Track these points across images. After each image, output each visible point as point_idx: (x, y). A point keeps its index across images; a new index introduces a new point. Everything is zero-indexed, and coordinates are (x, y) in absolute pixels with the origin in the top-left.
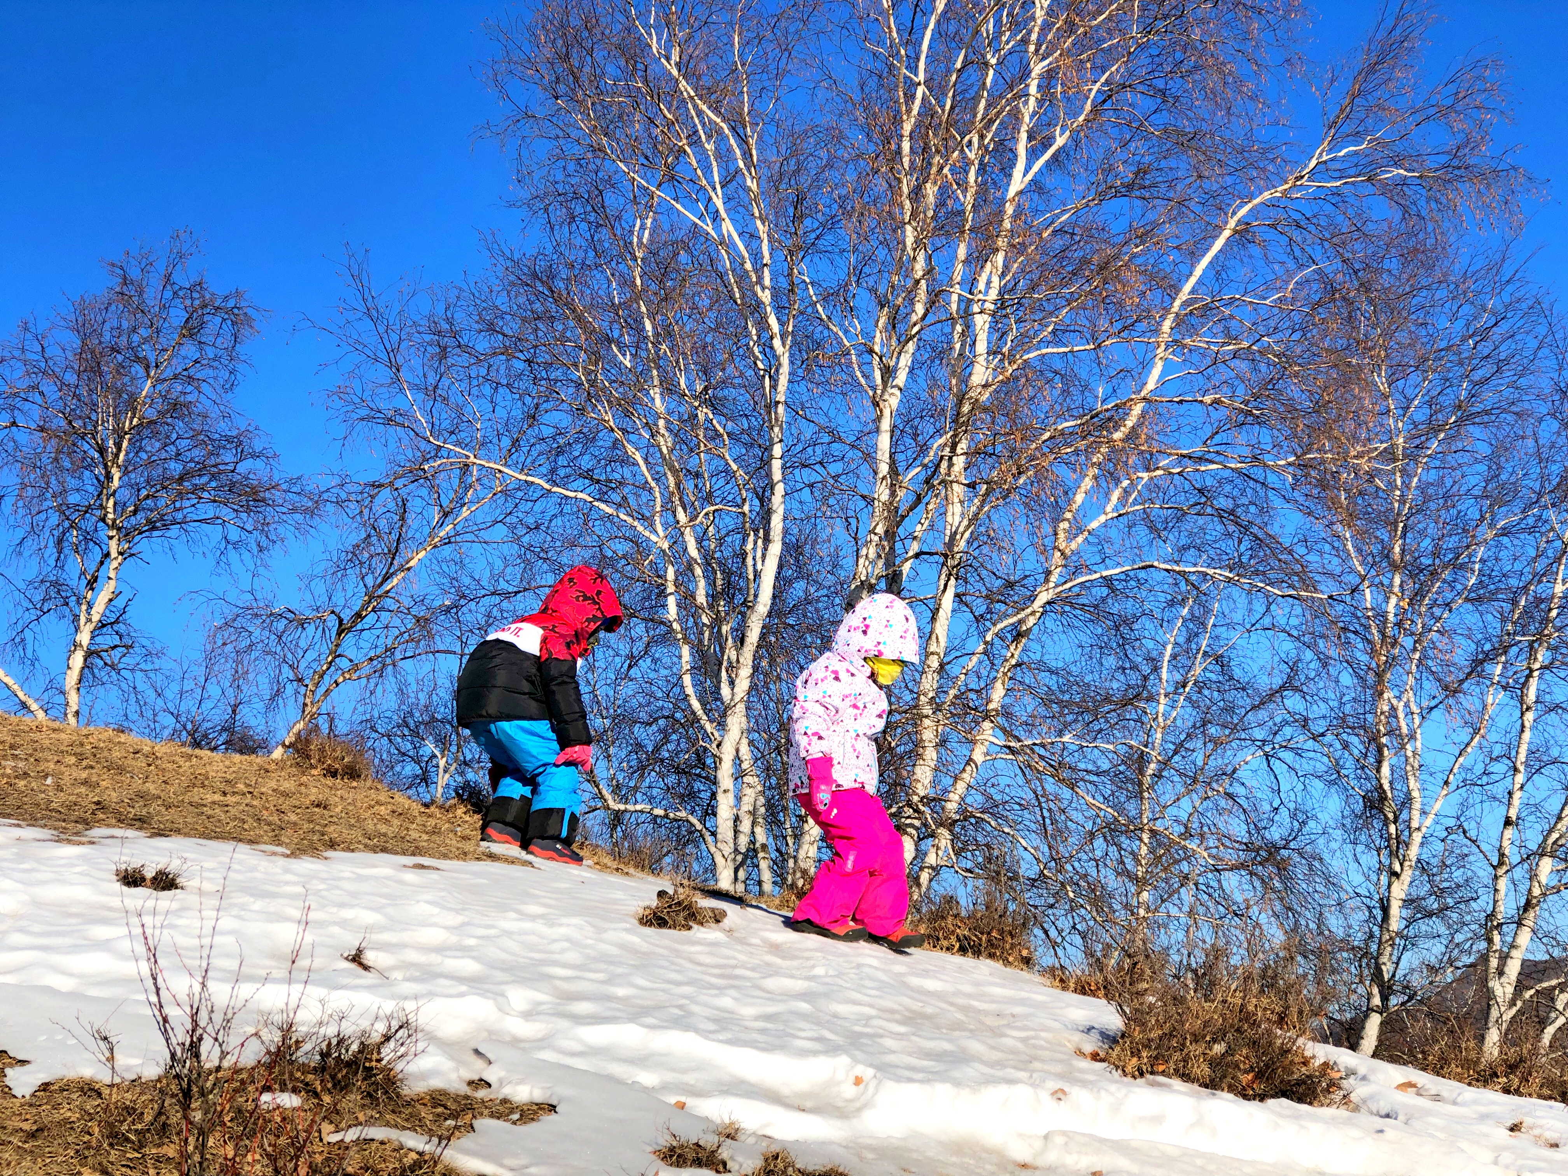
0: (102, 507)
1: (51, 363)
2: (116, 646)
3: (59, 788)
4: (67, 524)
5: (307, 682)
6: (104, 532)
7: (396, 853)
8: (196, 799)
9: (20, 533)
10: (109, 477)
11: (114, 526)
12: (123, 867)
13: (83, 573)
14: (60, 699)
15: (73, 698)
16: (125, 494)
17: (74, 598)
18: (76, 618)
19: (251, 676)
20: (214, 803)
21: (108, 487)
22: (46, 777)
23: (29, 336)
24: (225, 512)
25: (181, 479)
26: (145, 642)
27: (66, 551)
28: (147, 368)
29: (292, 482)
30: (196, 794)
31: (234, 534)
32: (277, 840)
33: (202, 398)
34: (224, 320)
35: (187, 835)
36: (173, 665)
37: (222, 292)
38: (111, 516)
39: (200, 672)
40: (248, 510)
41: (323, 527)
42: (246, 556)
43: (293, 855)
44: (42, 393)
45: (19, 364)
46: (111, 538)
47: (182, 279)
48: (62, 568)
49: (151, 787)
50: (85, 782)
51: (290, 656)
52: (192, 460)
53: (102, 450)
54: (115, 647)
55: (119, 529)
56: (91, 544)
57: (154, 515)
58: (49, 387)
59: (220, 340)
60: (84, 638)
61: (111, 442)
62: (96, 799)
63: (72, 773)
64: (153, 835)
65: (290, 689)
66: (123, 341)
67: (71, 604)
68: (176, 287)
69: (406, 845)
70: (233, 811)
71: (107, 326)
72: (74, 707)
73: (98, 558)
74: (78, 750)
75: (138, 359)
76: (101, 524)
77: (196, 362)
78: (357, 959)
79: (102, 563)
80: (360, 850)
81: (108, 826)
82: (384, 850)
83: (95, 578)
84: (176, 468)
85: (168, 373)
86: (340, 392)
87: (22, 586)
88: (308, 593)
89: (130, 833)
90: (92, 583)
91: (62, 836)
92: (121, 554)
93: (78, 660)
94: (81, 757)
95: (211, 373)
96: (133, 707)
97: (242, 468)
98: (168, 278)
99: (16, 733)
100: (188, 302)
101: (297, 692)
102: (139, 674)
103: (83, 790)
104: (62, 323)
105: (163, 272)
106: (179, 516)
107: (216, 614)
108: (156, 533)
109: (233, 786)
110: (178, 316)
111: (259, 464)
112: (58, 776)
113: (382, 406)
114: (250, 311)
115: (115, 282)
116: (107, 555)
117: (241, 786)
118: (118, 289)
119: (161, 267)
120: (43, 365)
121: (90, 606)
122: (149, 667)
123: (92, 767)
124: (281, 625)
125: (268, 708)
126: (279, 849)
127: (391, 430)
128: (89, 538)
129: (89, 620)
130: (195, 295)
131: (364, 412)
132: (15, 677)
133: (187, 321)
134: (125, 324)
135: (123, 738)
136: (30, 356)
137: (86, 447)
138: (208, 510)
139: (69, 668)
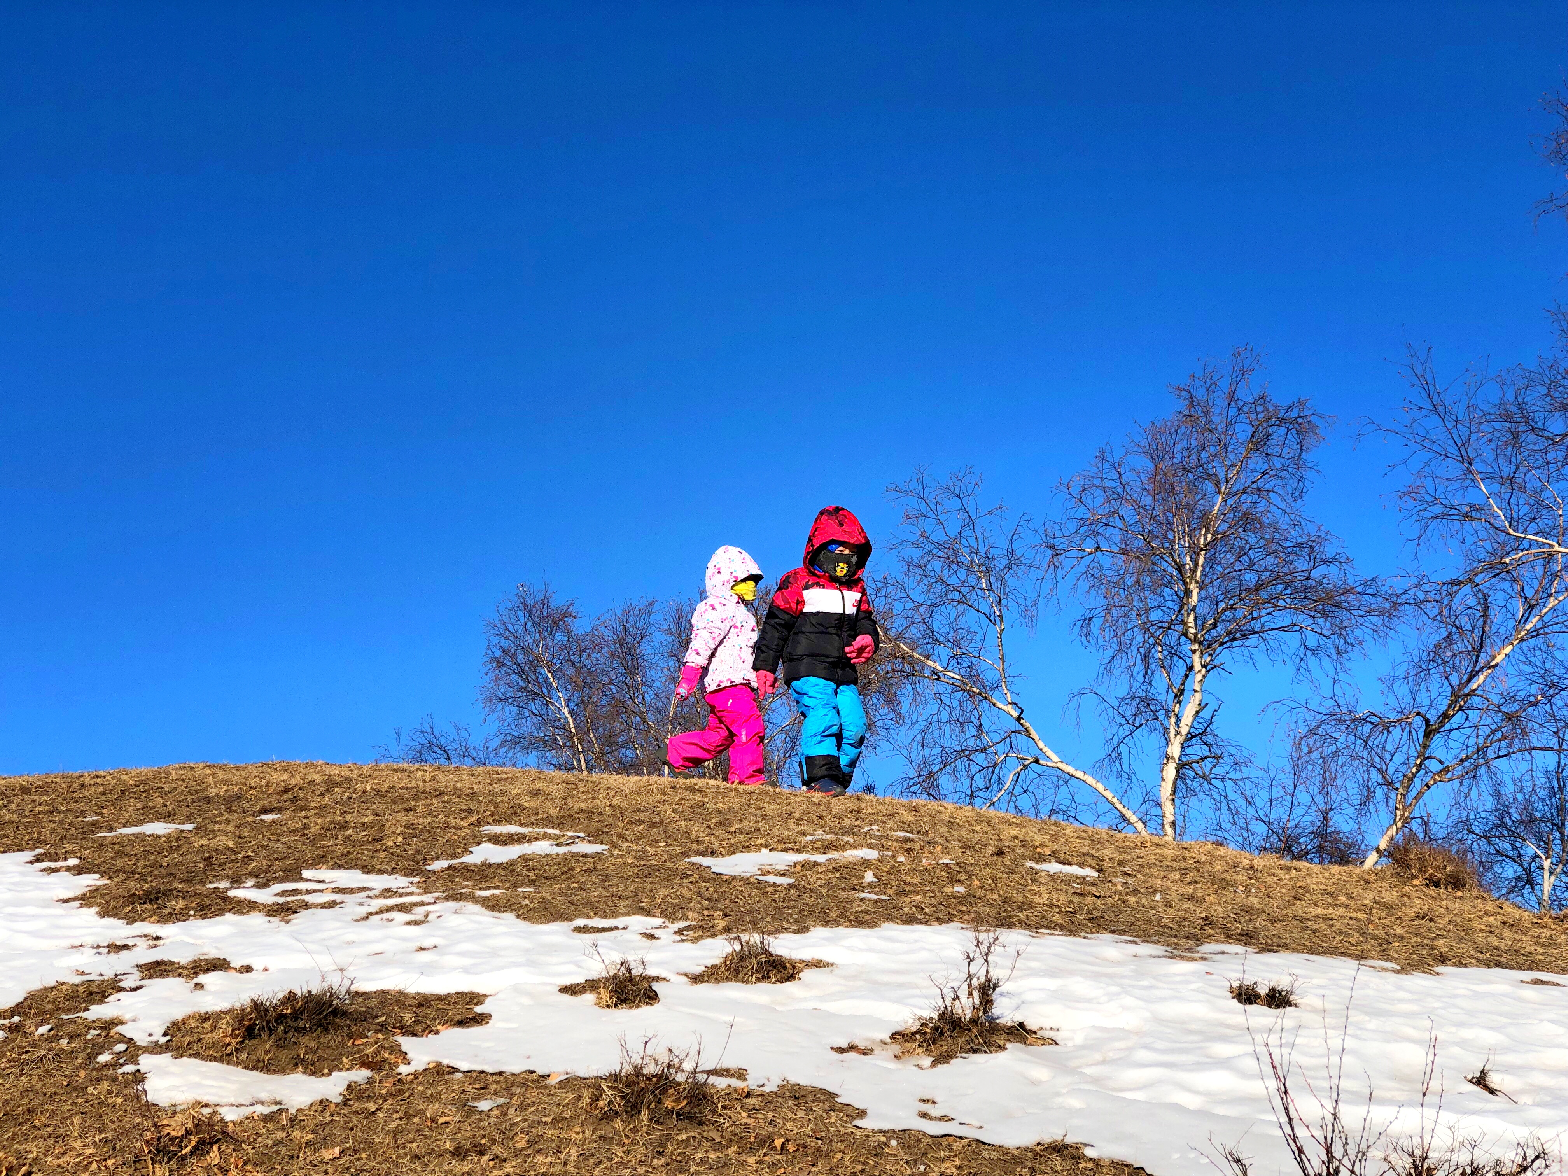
0: (1183, 623)
1: (1128, 488)
2: (1206, 758)
3: (1168, 904)
4: (1152, 640)
5: (1397, 785)
6: (1187, 647)
7: (1511, 968)
8: (1300, 913)
9: (1110, 653)
10: (1188, 593)
11: (1195, 640)
12: (1236, 984)
13: (1170, 686)
14: (1156, 811)
15: (1169, 809)
16: (1205, 609)
17: (1163, 712)
18: (1166, 730)
19: (1339, 782)
20: (1318, 916)
21: (1188, 604)
22: (1155, 892)
23: (1106, 465)
24: (1302, 619)
25: (1257, 589)
26: (1233, 751)
27: (1153, 667)
28: (1218, 484)
29: (1366, 584)
30: (1299, 909)
31: (1312, 640)
32: (1384, 955)
33: (1273, 509)
34: (1289, 430)
35: (1294, 950)
36: (1261, 773)
37: (1285, 403)
38: (1192, 631)
39: (1288, 780)
40: (1325, 616)
41: (1402, 628)
42: (1326, 661)
43: (1403, 971)
44: (1121, 517)
45: (1099, 491)
46: (1194, 652)
47: (1245, 394)
48: (1150, 684)
49: (1254, 901)
50: (1191, 898)
51: (1377, 759)
52: (1266, 569)
53: (1180, 568)
54: (1204, 759)
55: (1200, 643)
56: (1175, 658)
57: (1232, 627)
58: (1126, 511)
59: (1286, 451)
60: (1175, 750)
61: (1188, 559)
62: (1203, 915)
63: (1179, 889)
64: (1262, 951)
65: (1380, 793)
66: (1193, 462)
67: (1161, 718)
68: (1241, 403)
69: (1521, 960)
70: (1338, 925)
71: (1178, 447)
72: (1169, 818)
73: (1183, 670)
74: (1183, 865)
75: (1209, 476)
76: (1183, 639)
77: (1264, 473)
78: (1481, 1081)
79: (1187, 676)
80: (1473, 965)
81: (1218, 941)
82: (1498, 965)
83: (1182, 692)
84: (1250, 578)
85: (1239, 486)
86: (1412, 492)
87: (1115, 703)
88: (1391, 695)
89: (1239, 949)
90: (1179, 697)
91: (1176, 952)
92: (1204, 666)
93: (1170, 772)
94: (1184, 872)
95: (1279, 482)
96: (1226, 816)
97: (1315, 574)
98: (1232, 397)
99: (1122, 849)
100: (1253, 416)
101: (1387, 797)
102: (1229, 784)
103: (1190, 905)
104: (1136, 449)
105: (1227, 391)
106: (1257, 626)
107: (1300, 722)
108: (1235, 643)
109: (1335, 899)
110: (1243, 431)
111: (1333, 568)
112: (1165, 892)
113: (1456, 502)
114: (1313, 419)
115: (1182, 405)
116: (1191, 668)
117: (1343, 899)
118: (1186, 412)
119: (1225, 385)
120: (1120, 491)
121: (1178, 718)
122: (1238, 776)
123: (1197, 882)
124: (1366, 729)
125: (1359, 813)
126: (1389, 965)
127: (1467, 524)
128: (1173, 653)
129: (1178, 733)
130: (1259, 409)
131: (1437, 510)
132: (1115, 791)
133: (1253, 436)
134: (1194, 443)
135: (1222, 851)
136: (1108, 484)
137: (1165, 565)
138: (1283, 618)
139: (1163, 780)
